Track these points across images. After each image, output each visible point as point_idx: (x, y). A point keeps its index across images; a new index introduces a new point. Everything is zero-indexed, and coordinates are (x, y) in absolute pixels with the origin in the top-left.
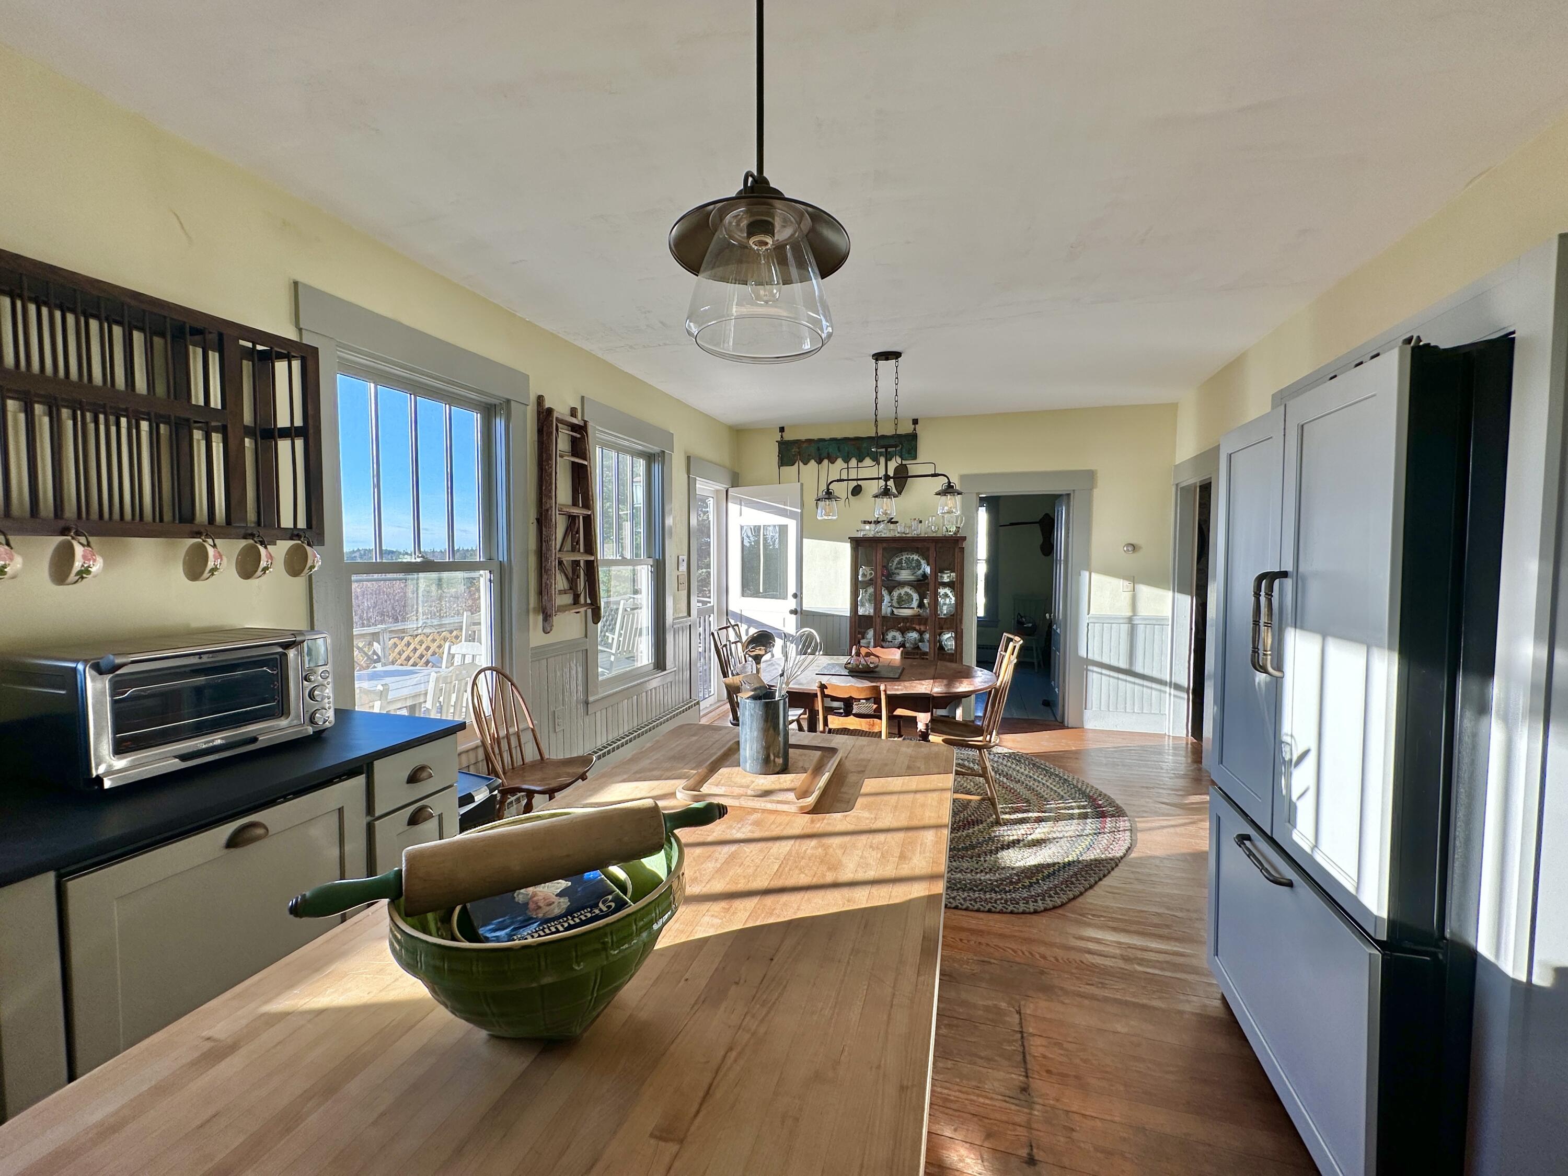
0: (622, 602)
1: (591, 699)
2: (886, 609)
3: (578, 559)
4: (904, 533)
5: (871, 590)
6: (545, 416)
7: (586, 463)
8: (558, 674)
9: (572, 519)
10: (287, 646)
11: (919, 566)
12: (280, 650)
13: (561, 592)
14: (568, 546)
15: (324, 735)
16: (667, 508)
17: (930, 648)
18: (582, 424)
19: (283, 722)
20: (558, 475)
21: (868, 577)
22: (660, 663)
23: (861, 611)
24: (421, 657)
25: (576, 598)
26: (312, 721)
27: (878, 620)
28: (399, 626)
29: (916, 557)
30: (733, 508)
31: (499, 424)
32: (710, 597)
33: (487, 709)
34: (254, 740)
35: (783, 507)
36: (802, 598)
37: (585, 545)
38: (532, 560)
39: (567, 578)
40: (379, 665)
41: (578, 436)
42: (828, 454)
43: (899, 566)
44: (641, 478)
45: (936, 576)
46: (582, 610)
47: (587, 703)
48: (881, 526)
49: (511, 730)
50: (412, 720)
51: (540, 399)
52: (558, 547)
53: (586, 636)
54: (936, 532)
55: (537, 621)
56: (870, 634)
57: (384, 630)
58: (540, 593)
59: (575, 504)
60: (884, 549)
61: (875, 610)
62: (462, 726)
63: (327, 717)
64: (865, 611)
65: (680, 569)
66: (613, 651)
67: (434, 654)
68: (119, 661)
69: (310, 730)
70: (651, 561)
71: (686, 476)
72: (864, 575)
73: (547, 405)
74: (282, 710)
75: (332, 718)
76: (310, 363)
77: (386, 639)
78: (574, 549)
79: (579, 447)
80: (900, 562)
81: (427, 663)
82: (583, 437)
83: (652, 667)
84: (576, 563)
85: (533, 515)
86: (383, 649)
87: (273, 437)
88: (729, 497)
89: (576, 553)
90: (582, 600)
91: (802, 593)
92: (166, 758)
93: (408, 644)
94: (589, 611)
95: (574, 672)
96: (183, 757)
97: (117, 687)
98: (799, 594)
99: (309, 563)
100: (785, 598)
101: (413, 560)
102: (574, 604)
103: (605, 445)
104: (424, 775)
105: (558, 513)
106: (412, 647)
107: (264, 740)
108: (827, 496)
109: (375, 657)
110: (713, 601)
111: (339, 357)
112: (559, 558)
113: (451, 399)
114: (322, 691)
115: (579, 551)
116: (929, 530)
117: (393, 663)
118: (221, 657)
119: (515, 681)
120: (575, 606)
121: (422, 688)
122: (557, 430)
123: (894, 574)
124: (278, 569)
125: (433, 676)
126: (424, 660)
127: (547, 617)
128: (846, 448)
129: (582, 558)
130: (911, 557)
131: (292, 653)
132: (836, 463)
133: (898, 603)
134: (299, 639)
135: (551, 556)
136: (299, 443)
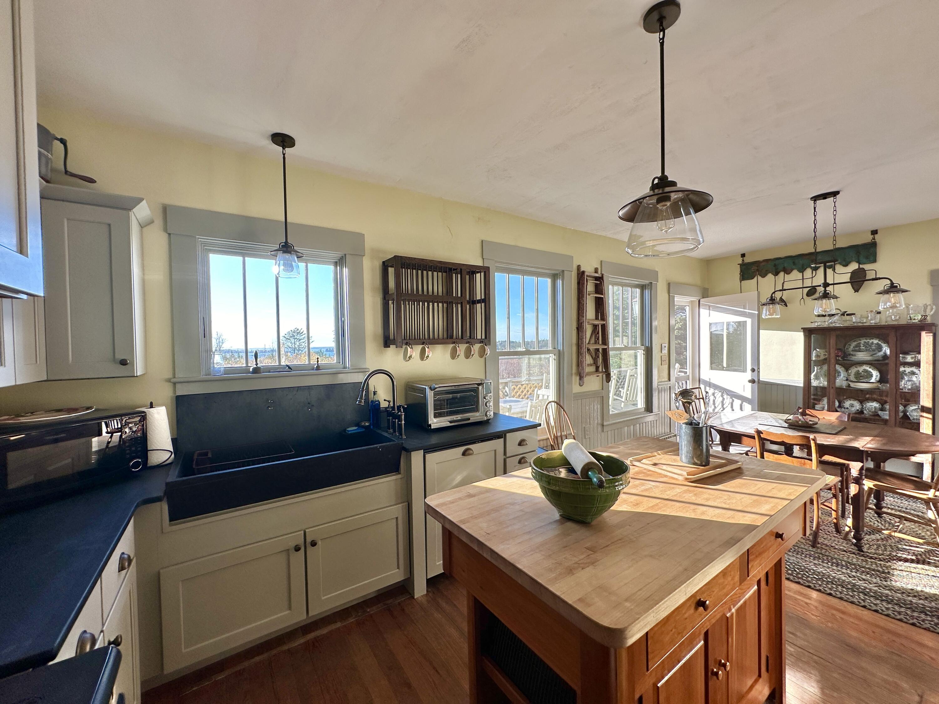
0: (629, 371)
1: (605, 423)
2: (841, 381)
3: (598, 347)
4: (860, 322)
5: (825, 367)
6: (581, 275)
7: (602, 296)
8: (587, 408)
9: (595, 327)
10: (479, 384)
11: (880, 348)
12: (477, 386)
13: (589, 365)
14: (593, 341)
15: (490, 421)
16: (653, 317)
17: (890, 416)
18: (600, 276)
19: (477, 414)
20: (587, 305)
21: (822, 357)
22: (649, 408)
23: (814, 383)
24: (525, 395)
25: (597, 368)
26: (486, 415)
27: (832, 391)
28: (517, 379)
29: (876, 341)
30: (704, 312)
31: (559, 282)
32: (687, 369)
33: (552, 422)
34: (469, 419)
35: (743, 310)
36: (759, 372)
37: (602, 340)
38: (574, 348)
39: (592, 356)
40: (508, 397)
41: (599, 282)
42: (784, 268)
43: (857, 349)
44: (638, 299)
45: (897, 357)
46: (600, 375)
47: (603, 425)
48: (836, 318)
49: (563, 433)
50: (520, 419)
51: (579, 267)
52: (587, 342)
53: (603, 389)
54: (896, 320)
55: (575, 379)
56: (825, 401)
57: (510, 381)
58: (578, 365)
59: (597, 318)
60: (837, 336)
61: (829, 382)
62: (540, 425)
63: (491, 414)
64: (819, 383)
65: (663, 352)
66: (623, 400)
67: (531, 394)
68: (436, 386)
69: (486, 419)
70: (643, 347)
71: (667, 295)
72: (817, 356)
73: (582, 269)
74: (476, 410)
75: (492, 415)
76: (487, 273)
77: (511, 386)
78: (596, 342)
79: (599, 289)
80: (858, 345)
81: (528, 398)
82: (601, 283)
83: (643, 410)
84: (597, 350)
85: (575, 325)
86: (509, 390)
87: (475, 303)
88: (701, 304)
89: (597, 345)
90: (600, 369)
91: (759, 368)
92: (445, 422)
93: (520, 388)
94: (604, 376)
95: (596, 408)
96: (451, 422)
97: (435, 395)
98: (756, 369)
99: (486, 353)
100: (744, 371)
101: (522, 350)
102: (596, 371)
103: (614, 284)
104: (525, 443)
105: (587, 324)
106: (521, 390)
107: (472, 420)
108: (771, 302)
109: (506, 394)
110: (689, 371)
111: (496, 266)
112: (588, 347)
113: (538, 275)
114: (489, 403)
115: (599, 343)
116: (889, 319)
117: (513, 397)
118: (461, 387)
119: (565, 409)
120: (596, 373)
121: (525, 409)
122: (587, 281)
123: (850, 355)
124: (476, 355)
125: (530, 403)
126: (526, 397)
127: (581, 378)
128: (801, 262)
129: (601, 347)
130: (871, 341)
131: (480, 387)
132: (791, 274)
133: (856, 378)
134: (483, 382)
135: (583, 346)
136: (483, 304)
